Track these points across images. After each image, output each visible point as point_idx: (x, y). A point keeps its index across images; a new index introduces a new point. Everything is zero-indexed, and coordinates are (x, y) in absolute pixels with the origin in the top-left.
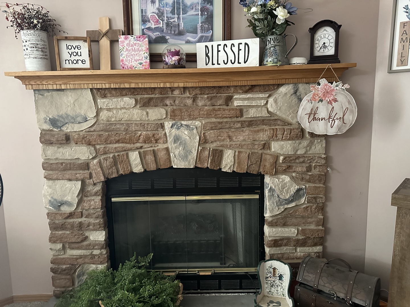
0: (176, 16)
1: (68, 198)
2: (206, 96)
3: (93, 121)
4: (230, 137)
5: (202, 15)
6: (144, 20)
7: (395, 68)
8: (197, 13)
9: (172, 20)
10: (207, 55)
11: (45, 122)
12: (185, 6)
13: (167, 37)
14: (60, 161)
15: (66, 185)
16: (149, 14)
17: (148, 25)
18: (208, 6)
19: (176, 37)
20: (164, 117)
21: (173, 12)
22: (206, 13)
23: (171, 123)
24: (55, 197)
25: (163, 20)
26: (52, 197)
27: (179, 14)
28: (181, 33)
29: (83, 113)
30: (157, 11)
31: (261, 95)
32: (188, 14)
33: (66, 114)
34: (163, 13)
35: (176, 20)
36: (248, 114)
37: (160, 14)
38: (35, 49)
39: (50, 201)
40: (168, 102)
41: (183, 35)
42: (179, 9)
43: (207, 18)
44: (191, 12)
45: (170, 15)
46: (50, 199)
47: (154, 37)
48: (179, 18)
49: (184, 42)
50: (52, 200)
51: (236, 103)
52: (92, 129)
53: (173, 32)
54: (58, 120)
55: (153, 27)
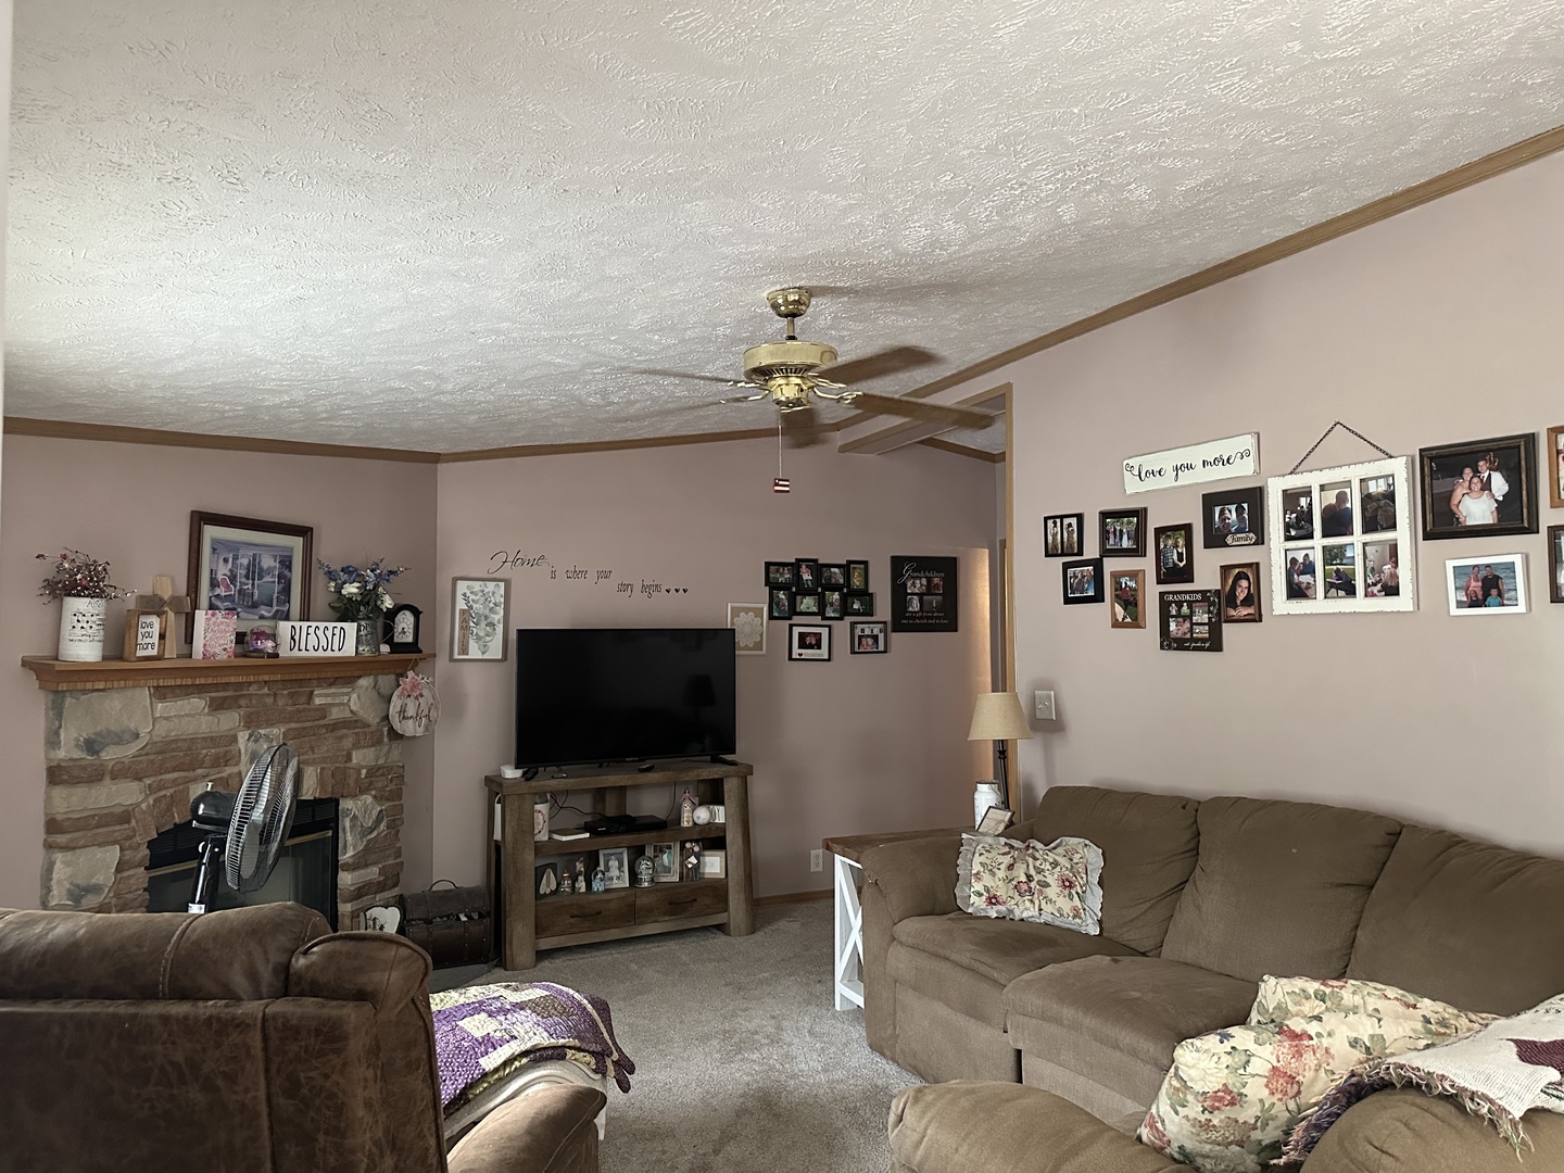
0: (251, 582)
1: (99, 879)
2: (286, 692)
3: (146, 739)
4: (312, 748)
5: (279, 583)
6: (214, 584)
7: (456, 656)
10: (292, 638)
11: (77, 746)
12: (261, 569)
13: (239, 610)
14: (92, 813)
15: (96, 855)
16: (220, 577)
17: (218, 591)
18: (286, 572)
19: (250, 610)
20: (238, 726)
21: (247, 577)
23: (247, 733)
24: (79, 881)
25: (235, 586)
26: (71, 883)
27: (253, 580)
28: (255, 606)
29: (132, 726)
31: (345, 690)
32: (264, 580)
33: (108, 730)
34: (235, 577)
35: (250, 586)
36: (331, 715)
39: (68, 890)
40: (242, 702)
42: (254, 572)
43: (284, 588)
45: (244, 580)
46: (68, 886)
48: (253, 584)
49: (257, 617)
50: (72, 888)
51: (317, 701)
52: (144, 752)
53: (245, 603)
54: (94, 741)
55: (223, 594)
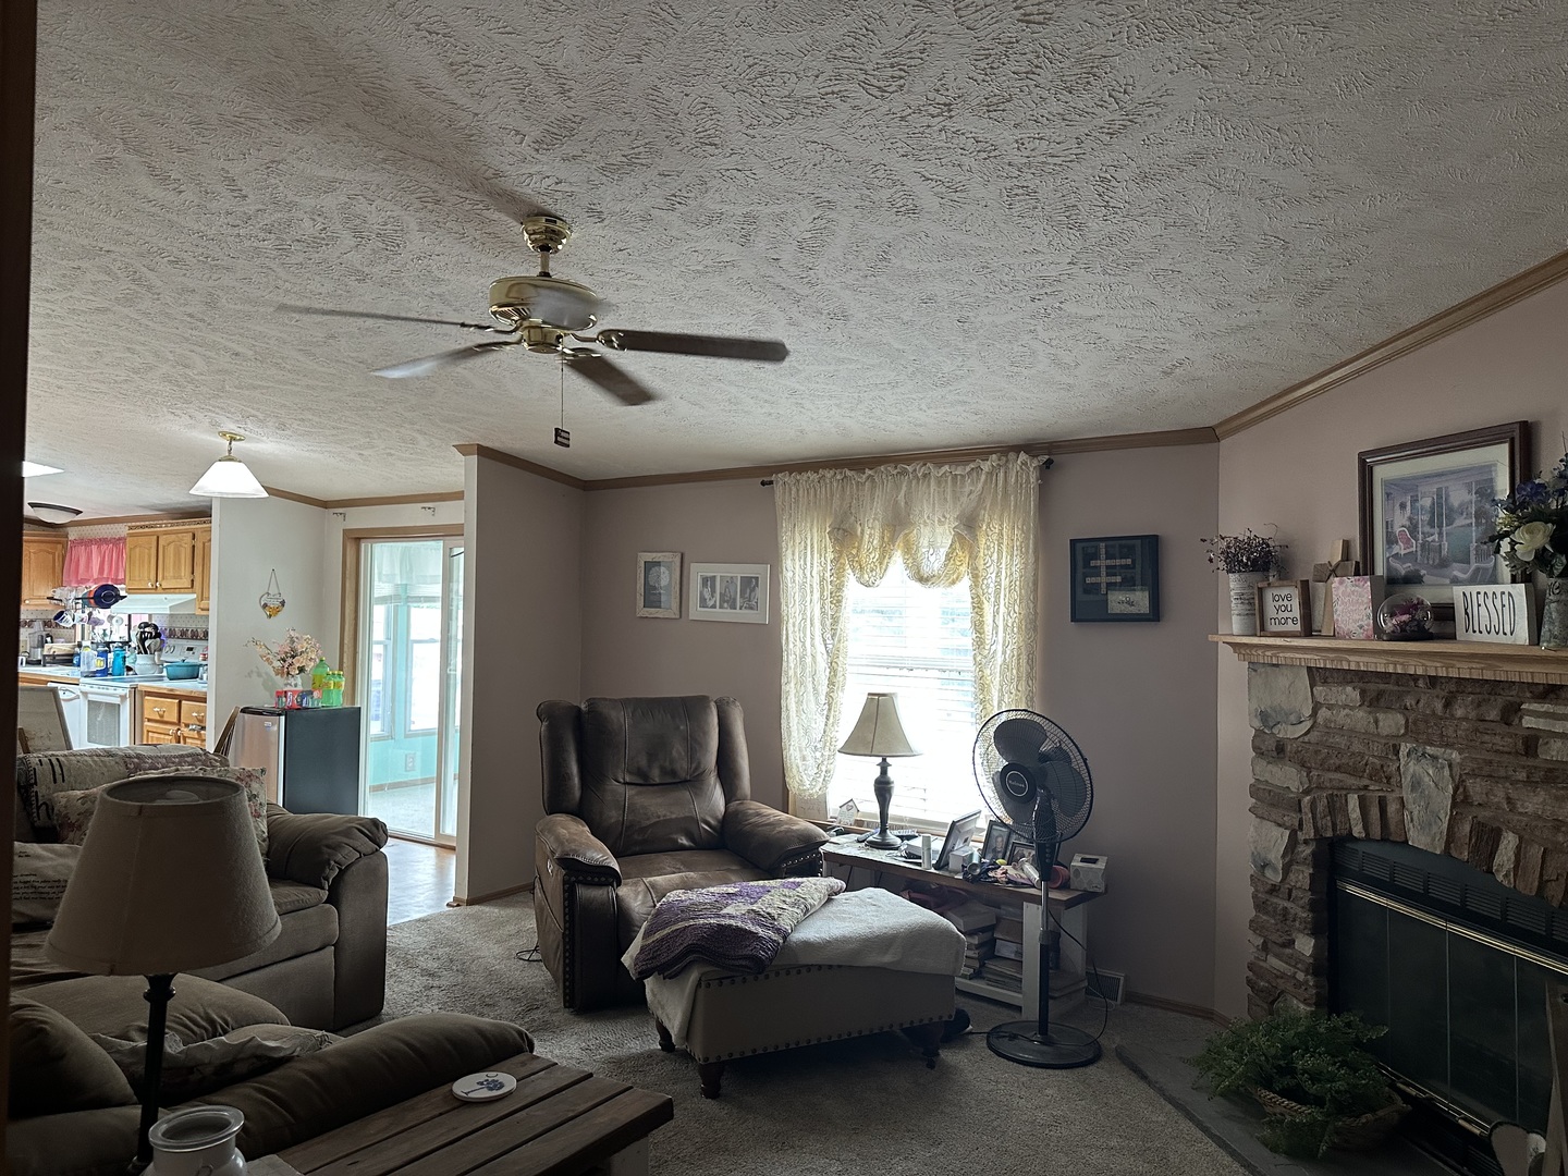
0: (1436, 530)
1: (1273, 857)
2: (1470, 699)
3: (1308, 724)
4: (1509, 801)
5: (1476, 526)
6: (1391, 540)
8: (1468, 521)
9: (1430, 539)
10: (1466, 612)
11: (1257, 717)
12: (1450, 508)
13: (1423, 572)
14: (1269, 788)
15: (1272, 832)
16: (1397, 529)
17: (1395, 549)
18: (1487, 507)
19: (1437, 571)
20: (1402, 731)
21: (1431, 523)
22: (1484, 521)
23: (1409, 747)
24: (1260, 849)
25: (1416, 540)
26: (1256, 848)
27: (1440, 526)
28: (1443, 564)
29: (1296, 706)
30: (1408, 523)
32: (1454, 525)
33: (1279, 707)
34: (1416, 526)
35: (1436, 537)
36: (1547, 752)
37: (1413, 529)
38: (1240, 601)
40: (1408, 702)
41: (1446, 566)
42: (1440, 516)
44: (1460, 521)
45: (1427, 529)
46: (1254, 851)
47: (1403, 572)
48: (1440, 534)
49: (1449, 581)
50: (1256, 853)
51: (1526, 722)
52: (1306, 739)
53: (1431, 562)
54: (1269, 715)
55: (1403, 552)
